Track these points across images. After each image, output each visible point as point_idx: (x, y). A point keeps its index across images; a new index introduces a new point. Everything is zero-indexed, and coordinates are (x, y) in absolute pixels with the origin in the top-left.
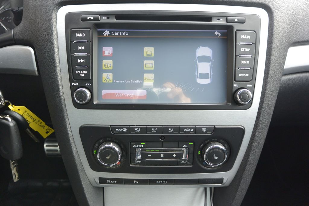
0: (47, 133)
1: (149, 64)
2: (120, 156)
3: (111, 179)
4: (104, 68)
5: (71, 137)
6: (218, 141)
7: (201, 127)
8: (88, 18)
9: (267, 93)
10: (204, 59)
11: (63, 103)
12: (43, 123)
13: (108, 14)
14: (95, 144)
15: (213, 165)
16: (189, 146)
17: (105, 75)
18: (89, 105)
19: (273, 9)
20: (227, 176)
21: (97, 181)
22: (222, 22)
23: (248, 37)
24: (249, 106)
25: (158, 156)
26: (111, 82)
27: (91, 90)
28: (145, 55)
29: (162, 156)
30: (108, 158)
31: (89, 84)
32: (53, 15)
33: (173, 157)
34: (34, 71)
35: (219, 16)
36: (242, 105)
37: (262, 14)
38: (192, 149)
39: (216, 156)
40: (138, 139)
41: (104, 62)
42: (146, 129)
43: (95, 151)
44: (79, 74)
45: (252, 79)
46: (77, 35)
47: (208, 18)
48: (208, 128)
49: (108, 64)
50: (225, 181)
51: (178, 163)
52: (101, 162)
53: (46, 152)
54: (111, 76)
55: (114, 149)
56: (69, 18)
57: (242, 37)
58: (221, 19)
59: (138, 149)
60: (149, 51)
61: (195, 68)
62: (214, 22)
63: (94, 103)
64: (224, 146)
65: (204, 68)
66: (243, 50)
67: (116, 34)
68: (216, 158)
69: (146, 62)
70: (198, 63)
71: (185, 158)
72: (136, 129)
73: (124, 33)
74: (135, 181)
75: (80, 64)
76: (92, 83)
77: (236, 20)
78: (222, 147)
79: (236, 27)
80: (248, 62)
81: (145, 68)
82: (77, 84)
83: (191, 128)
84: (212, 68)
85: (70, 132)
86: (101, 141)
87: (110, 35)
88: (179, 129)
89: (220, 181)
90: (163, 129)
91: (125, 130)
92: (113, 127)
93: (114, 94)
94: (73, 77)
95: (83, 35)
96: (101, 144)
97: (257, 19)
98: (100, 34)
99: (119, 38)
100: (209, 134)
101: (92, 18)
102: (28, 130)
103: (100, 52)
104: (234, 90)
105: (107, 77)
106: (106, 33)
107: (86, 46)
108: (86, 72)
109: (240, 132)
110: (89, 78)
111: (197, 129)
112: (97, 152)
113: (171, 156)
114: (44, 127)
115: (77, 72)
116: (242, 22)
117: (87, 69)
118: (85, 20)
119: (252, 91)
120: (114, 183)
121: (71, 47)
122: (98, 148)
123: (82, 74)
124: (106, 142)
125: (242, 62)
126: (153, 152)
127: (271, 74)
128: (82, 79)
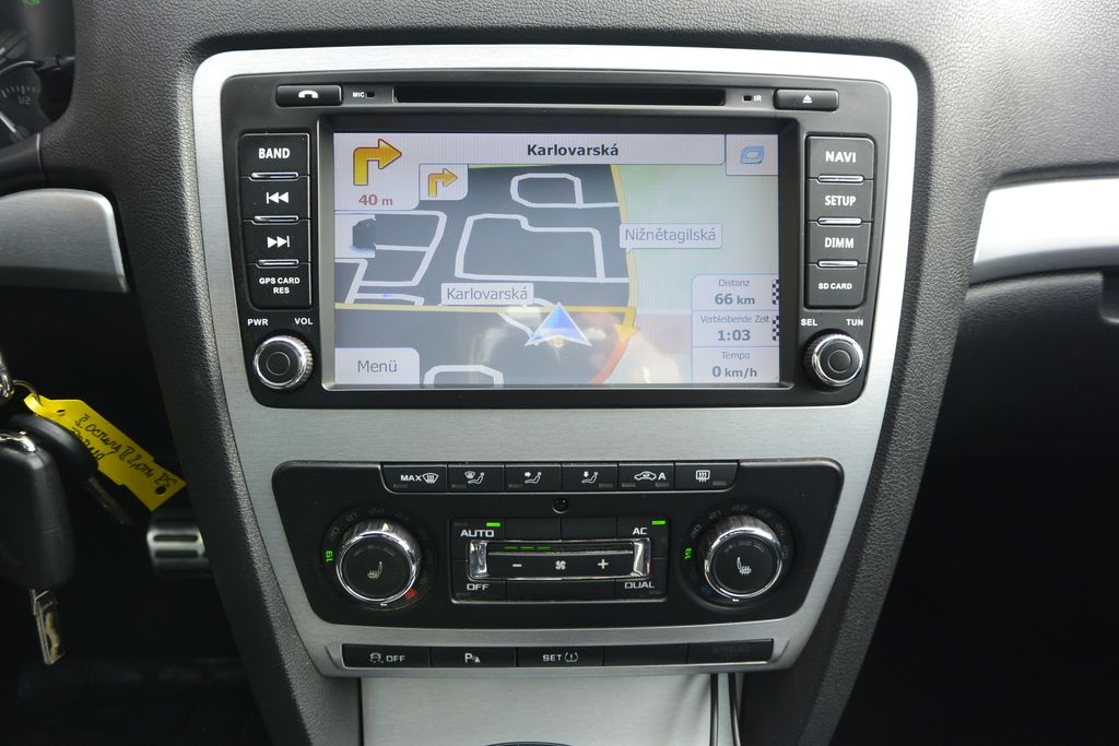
0: (161, 490)
2: (414, 568)
3: (386, 650)
5: (244, 504)
6: (754, 514)
7: (692, 467)
8: (302, 95)
9: (915, 348)
11: (216, 389)
12: (147, 459)
13: (371, 82)
14: (327, 530)
15: (736, 597)
16: (652, 531)
18: (310, 394)
19: (933, 64)
20: (787, 633)
21: (338, 655)
22: (760, 106)
23: (848, 157)
24: (854, 392)
25: (547, 567)
27: (312, 340)
29: (561, 565)
30: (373, 575)
31: (308, 321)
32: (181, 86)
33: (600, 571)
34: (115, 277)
35: (749, 87)
36: (831, 388)
37: (896, 78)
38: (664, 540)
39: (743, 564)
40: (476, 508)
42: (503, 475)
43: (329, 553)
44: (270, 286)
45: (865, 300)
46: (262, 154)
47: (712, 91)
48: (719, 469)
50: (778, 650)
51: (617, 590)
52: (349, 590)
53: (156, 561)
55: (394, 546)
56: (237, 94)
57: (829, 156)
58: (757, 98)
59: (477, 541)
62: (735, 106)
63: (325, 386)
64: (773, 527)
66: (830, 201)
68: (745, 571)
71: (639, 574)
72: (470, 475)
74: (468, 656)
75: (276, 252)
76: (315, 317)
77: (807, 100)
78: (770, 538)
79: (809, 122)
80: (850, 243)
82: (265, 322)
83: (657, 470)
85: (240, 489)
86: (349, 518)
88: (618, 473)
89: (763, 649)
90: (563, 475)
91: (431, 479)
92: (392, 470)
94: (250, 297)
95: (283, 153)
96: (350, 529)
97: (876, 95)
100: (721, 489)
101: (315, 95)
102: (93, 481)
104: (804, 337)
107: (296, 189)
108: (297, 281)
109: (823, 481)
110: (305, 301)
111: (679, 473)
112: (335, 557)
113: (590, 566)
114: (149, 473)
115: (263, 281)
116: (827, 106)
117: (299, 271)
118: (290, 101)
119: (867, 338)
120: (397, 664)
121: (241, 196)
122: (340, 542)
123: (283, 287)
124: (365, 521)
125: (829, 243)
126: (528, 552)
127: (927, 285)
128: (283, 303)
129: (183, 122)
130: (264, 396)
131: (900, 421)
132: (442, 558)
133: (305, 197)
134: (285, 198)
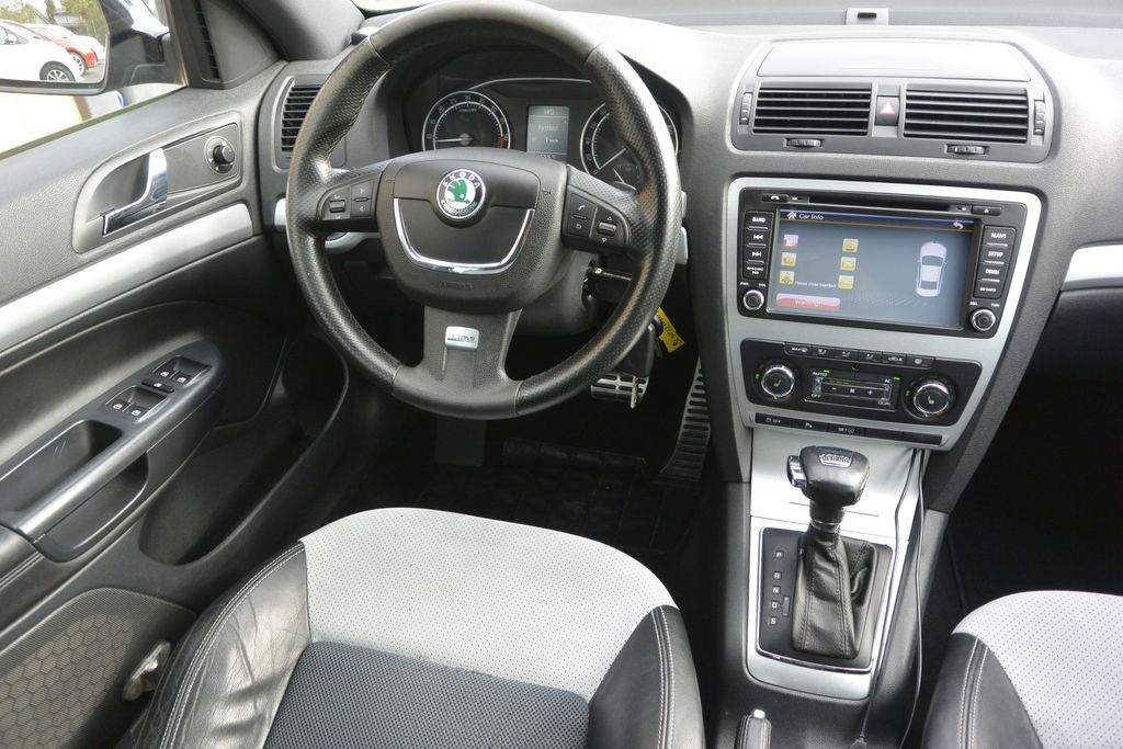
0: (674, 344)
1: (848, 263)
2: (793, 384)
3: (773, 417)
4: (783, 263)
5: (728, 352)
6: (939, 380)
7: (914, 357)
8: (772, 197)
13: (800, 194)
14: (759, 365)
15: (927, 414)
16: (893, 382)
17: (783, 274)
18: (762, 314)
19: (1049, 197)
20: (949, 435)
21: (753, 418)
22: (965, 211)
23: (1004, 236)
24: (992, 333)
25: (847, 391)
26: (791, 283)
27: (765, 291)
28: (844, 250)
29: (852, 391)
30: (776, 385)
31: (764, 285)
32: (725, 189)
33: (869, 396)
35: (960, 203)
36: (976, 330)
37: (1032, 203)
38: (898, 386)
39: (931, 400)
40: (820, 364)
41: (784, 255)
42: (834, 352)
43: (758, 375)
44: (751, 271)
45: (1001, 296)
46: (754, 220)
47: (943, 204)
48: (925, 359)
49: (789, 258)
50: (943, 441)
51: (875, 404)
52: (765, 389)
54: (791, 275)
55: (786, 375)
56: (747, 197)
57: (993, 235)
58: (964, 209)
59: (820, 377)
60: (851, 243)
61: (916, 272)
62: (953, 212)
63: (768, 311)
64: (946, 386)
65: (931, 273)
66: (991, 254)
67: (805, 217)
68: (932, 402)
69: (843, 259)
70: (923, 266)
71: (884, 401)
72: (820, 351)
73: (818, 216)
74: (807, 424)
75: (755, 258)
76: (767, 284)
77: (987, 211)
78: (944, 390)
79: (986, 220)
80: (997, 272)
81: (842, 268)
82: (747, 284)
83: (898, 357)
84: (944, 274)
85: (727, 346)
86: (768, 362)
87: (797, 217)
88: (882, 357)
89: (937, 440)
90: (858, 355)
91: (804, 351)
92: (789, 346)
93: (793, 300)
94: (742, 274)
95: (762, 220)
96: (769, 366)
97: (1020, 210)
98: (784, 215)
99: (811, 224)
100: (926, 368)
101: (778, 198)
103: (782, 241)
104: (971, 309)
105: (786, 276)
106: (792, 215)
107: (766, 234)
108: (762, 269)
109: (973, 370)
110: (764, 277)
111: (908, 359)
112: (761, 376)
113: (864, 393)
114: (672, 336)
115: (748, 268)
116: (995, 213)
117: (763, 266)
118: (768, 199)
119: (999, 313)
120: (777, 424)
121: (744, 235)
122: (764, 371)
123: (756, 271)
124: (775, 364)
125: (988, 271)
126: (839, 384)
127: (1031, 293)
128: (756, 277)
129: (724, 199)
130: (742, 311)
131: (1011, 348)
132: (803, 382)
133: (769, 238)
134: (761, 237)
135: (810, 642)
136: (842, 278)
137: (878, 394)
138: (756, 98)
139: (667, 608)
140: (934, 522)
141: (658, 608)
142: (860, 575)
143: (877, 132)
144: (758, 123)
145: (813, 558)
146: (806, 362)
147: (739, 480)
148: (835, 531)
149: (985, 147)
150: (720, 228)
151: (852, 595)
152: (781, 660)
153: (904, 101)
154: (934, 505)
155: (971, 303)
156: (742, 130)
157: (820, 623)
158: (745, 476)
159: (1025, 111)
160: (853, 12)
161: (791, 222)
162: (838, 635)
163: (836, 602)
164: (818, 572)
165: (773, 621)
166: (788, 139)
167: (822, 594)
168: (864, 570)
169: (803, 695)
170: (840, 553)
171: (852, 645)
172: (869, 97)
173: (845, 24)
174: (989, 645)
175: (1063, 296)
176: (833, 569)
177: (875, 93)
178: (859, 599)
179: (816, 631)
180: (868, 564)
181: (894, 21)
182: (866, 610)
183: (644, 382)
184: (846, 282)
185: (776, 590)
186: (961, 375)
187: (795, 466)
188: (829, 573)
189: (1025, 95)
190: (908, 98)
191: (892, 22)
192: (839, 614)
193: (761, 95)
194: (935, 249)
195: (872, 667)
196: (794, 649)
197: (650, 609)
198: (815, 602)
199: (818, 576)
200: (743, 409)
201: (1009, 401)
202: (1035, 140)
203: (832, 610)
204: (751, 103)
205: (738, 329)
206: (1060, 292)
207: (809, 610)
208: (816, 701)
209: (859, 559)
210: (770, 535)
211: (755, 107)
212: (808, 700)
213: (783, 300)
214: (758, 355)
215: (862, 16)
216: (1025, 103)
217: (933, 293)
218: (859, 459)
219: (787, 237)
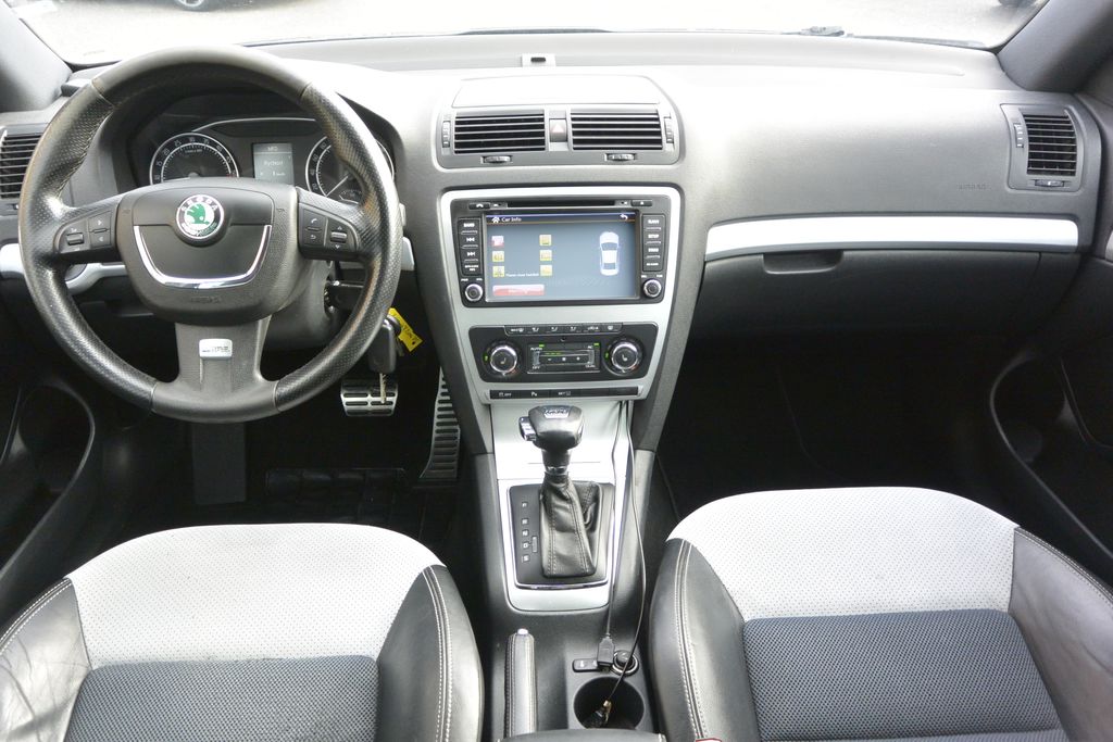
0: (413, 344)
1: (546, 254)
2: (516, 360)
3: (505, 392)
4: (494, 260)
5: (459, 340)
6: (628, 341)
7: (607, 325)
8: (477, 205)
10: (609, 246)
11: (450, 302)
12: (411, 331)
13: (500, 201)
14: (486, 347)
15: (624, 370)
16: (594, 348)
17: (495, 269)
18: (482, 304)
19: (685, 190)
20: (643, 385)
21: (489, 395)
22: (627, 205)
23: (657, 222)
24: (659, 299)
25: (560, 360)
26: (503, 276)
27: (482, 284)
28: (541, 244)
29: (564, 359)
30: (503, 363)
31: (481, 279)
32: (436, 202)
33: (577, 362)
35: (623, 199)
36: (651, 298)
37: (672, 193)
38: (598, 350)
40: (535, 340)
41: (494, 253)
42: (545, 329)
43: (487, 357)
44: (468, 268)
45: (663, 268)
46: (466, 225)
47: (610, 201)
48: (614, 325)
49: (498, 255)
50: (640, 392)
51: (583, 368)
52: (494, 368)
53: (346, 408)
54: (502, 269)
55: (509, 353)
56: (457, 207)
57: (650, 222)
58: (626, 203)
59: (537, 351)
60: (546, 239)
61: (598, 257)
62: (618, 206)
63: (487, 300)
64: (635, 345)
65: (610, 257)
67: (507, 220)
68: (625, 359)
69: (542, 252)
70: (603, 252)
71: (590, 364)
72: (534, 329)
73: (517, 219)
74: (533, 393)
75: (470, 257)
76: (483, 278)
77: (642, 203)
78: (634, 349)
79: (643, 210)
80: (657, 250)
81: (542, 259)
82: (467, 280)
83: (595, 326)
84: (620, 257)
85: (458, 336)
86: (493, 344)
87: (500, 221)
88: (582, 327)
89: (634, 391)
90: (564, 328)
91: (521, 330)
92: (508, 328)
93: (506, 290)
94: (462, 272)
95: (472, 225)
96: (494, 348)
97: (665, 200)
98: (489, 220)
99: (512, 226)
100: (617, 332)
101: (482, 206)
103: (490, 241)
104: (642, 281)
105: (498, 271)
106: (496, 219)
107: (476, 237)
108: (477, 266)
109: (651, 330)
110: (480, 273)
111: (603, 327)
113: (573, 360)
114: (410, 337)
115: (466, 267)
116: (648, 205)
117: (478, 263)
118: (474, 207)
119: (663, 282)
120: (508, 397)
121: (458, 239)
122: (491, 352)
123: (472, 269)
124: (499, 345)
125: (650, 250)
126: (553, 355)
127: (683, 263)
128: (473, 274)
130: (467, 303)
132: (524, 357)
133: (479, 239)
134: (473, 239)
135: (557, 568)
136: (543, 267)
137: (585, 359)
138: (454, 126)
139: (435, 567)
140: (643, 460)
141: (428, 568)
142: (591, 509)
143: (552, 147)
144: (457, 145)
145: (550, 500)
146: (523, 340)
147: (485, 452)
148: (565, 474)
149: (634, 154)
150: (438, 234)
151: (586, 525)
152: (538, 589)
153: (570, 122)
154: (641, 445)
155: (643, 276)
156: (446, 152)
157: (563, 551)
158: (489, 448)
159: (658, 126)
160: (527, 58)
161: (496, 225)
162: (578, 558)
163: (573, 531)
164: (556, 510)
165: (526, 558)
166: (484, 157)
167: (562, 528)
168: (594, 505)
169: (557, 613)
170: (571, 492)
171: (590, 564)
172: (542, 120)
173: (521, 66)
174: (692, 543)
175: (708, 266)
176: (568, 506)
177: (546, 118)
178: (591, 527)
179: (561, 558)
180: (596, 499)
181: (559, 63)
182: (599, 535)
183: (394, 395)
184: (547, 270)
185: (525, 533)
186: (643, 335)
187: (527, 427)
188: (565, 509)
189: (657, 114)
190: (573, 119)
191: (558, 65)
192: (577, 541)
193: (457, 123)
194: (610, 237)
195: (608, 578)
196: (545, 577)
197: (421, 570)
198: (557, 535)
199: (556, 513)
200: (479, 389)
201: (682, 351)
202: (667, 147)
203: (572, 539)
204: (450, 131)
205: (465, 320)
206: (705, 263)
207: (553, 543)
208: (569, 616)
209: (589, 497)
210: (516, 492)
211: (454, 133)
212: (562, 616)
213: (498, 291)
214: (484, 339)
215: (535, 60)
216: (657, 119)
217: (614, 272)
218: (574, 411)
219: (494, 238)
